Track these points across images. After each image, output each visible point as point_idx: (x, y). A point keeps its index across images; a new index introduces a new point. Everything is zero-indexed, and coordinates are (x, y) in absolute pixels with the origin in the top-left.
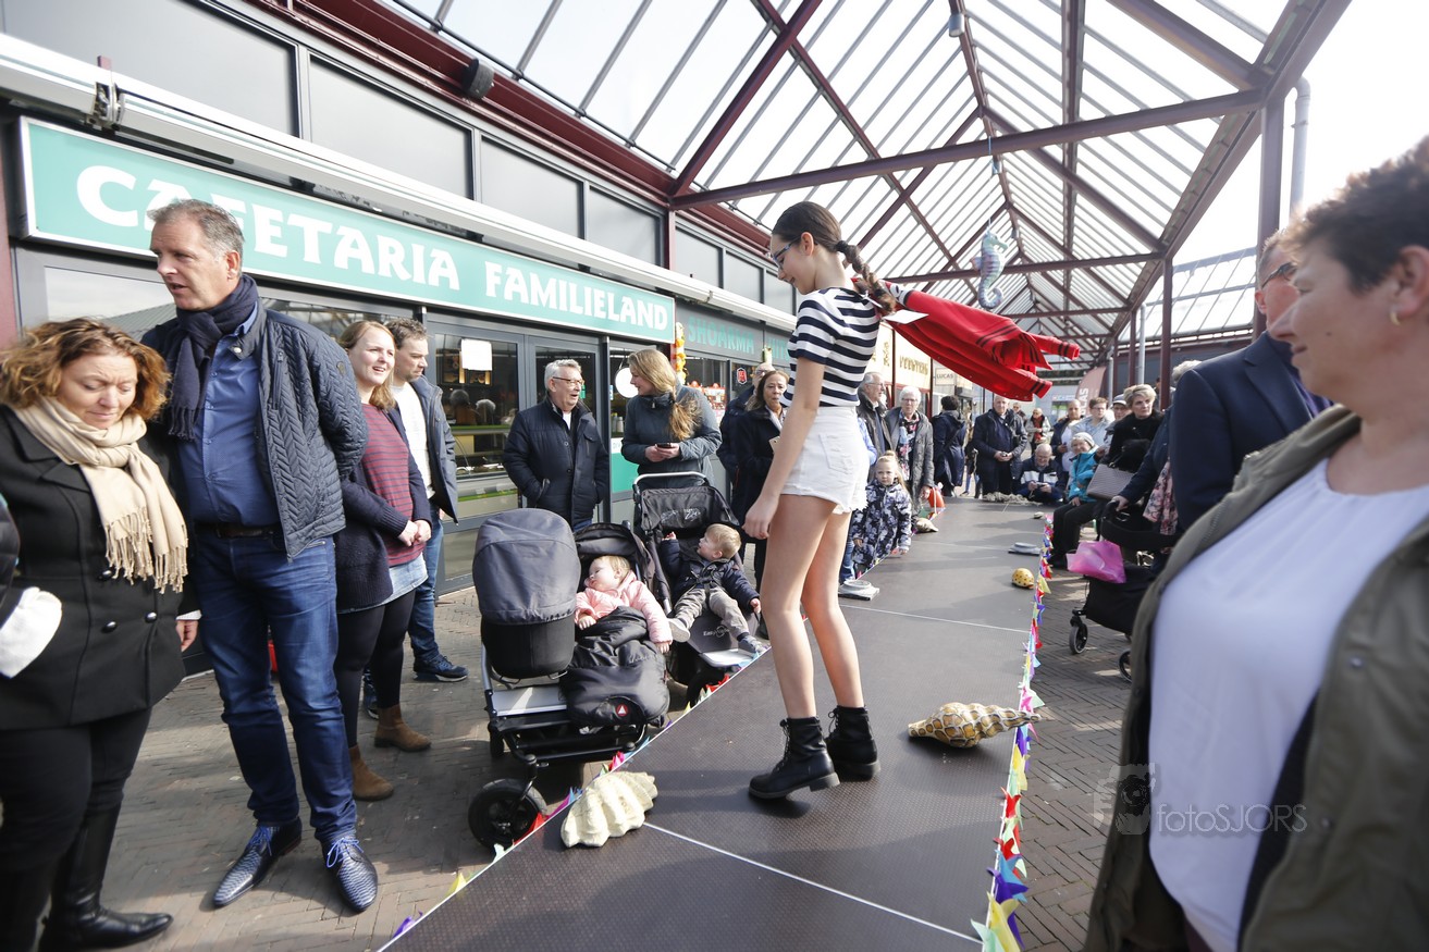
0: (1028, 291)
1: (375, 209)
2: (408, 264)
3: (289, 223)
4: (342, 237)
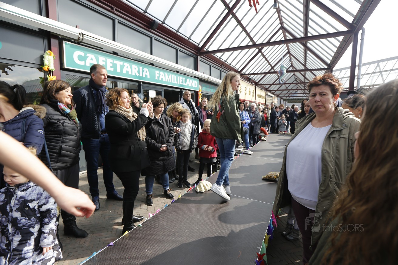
0: (294, 76)
1: (131, 58)
2: (139, 72)
3: (114, 63)
4: (125, 65)
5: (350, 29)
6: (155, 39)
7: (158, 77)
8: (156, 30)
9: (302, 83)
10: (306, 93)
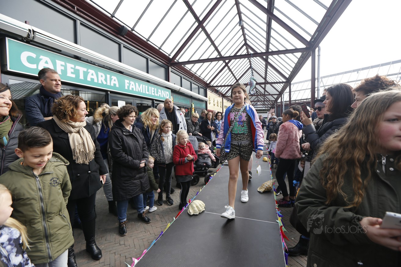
1: (97, 65)
2: (106, 80)
3: (76, 68)
4: (89, 72)
5: (308, 46)
6: (124, 47)
7: (128, 86)
8: (125, 36)
9: (261, 95)
10: (266, 105)
